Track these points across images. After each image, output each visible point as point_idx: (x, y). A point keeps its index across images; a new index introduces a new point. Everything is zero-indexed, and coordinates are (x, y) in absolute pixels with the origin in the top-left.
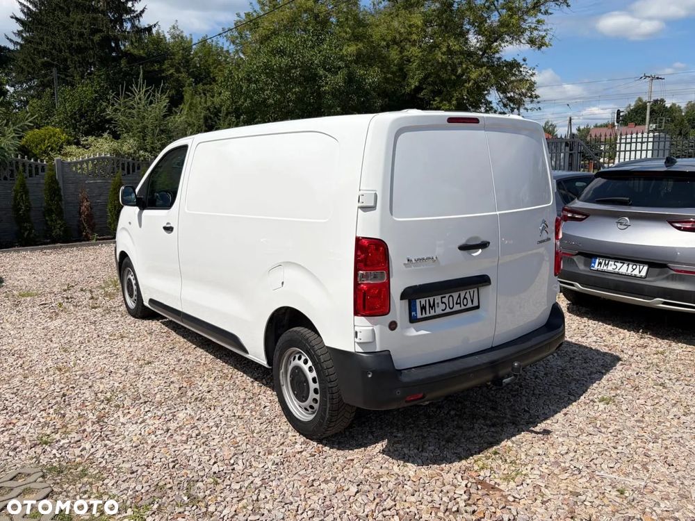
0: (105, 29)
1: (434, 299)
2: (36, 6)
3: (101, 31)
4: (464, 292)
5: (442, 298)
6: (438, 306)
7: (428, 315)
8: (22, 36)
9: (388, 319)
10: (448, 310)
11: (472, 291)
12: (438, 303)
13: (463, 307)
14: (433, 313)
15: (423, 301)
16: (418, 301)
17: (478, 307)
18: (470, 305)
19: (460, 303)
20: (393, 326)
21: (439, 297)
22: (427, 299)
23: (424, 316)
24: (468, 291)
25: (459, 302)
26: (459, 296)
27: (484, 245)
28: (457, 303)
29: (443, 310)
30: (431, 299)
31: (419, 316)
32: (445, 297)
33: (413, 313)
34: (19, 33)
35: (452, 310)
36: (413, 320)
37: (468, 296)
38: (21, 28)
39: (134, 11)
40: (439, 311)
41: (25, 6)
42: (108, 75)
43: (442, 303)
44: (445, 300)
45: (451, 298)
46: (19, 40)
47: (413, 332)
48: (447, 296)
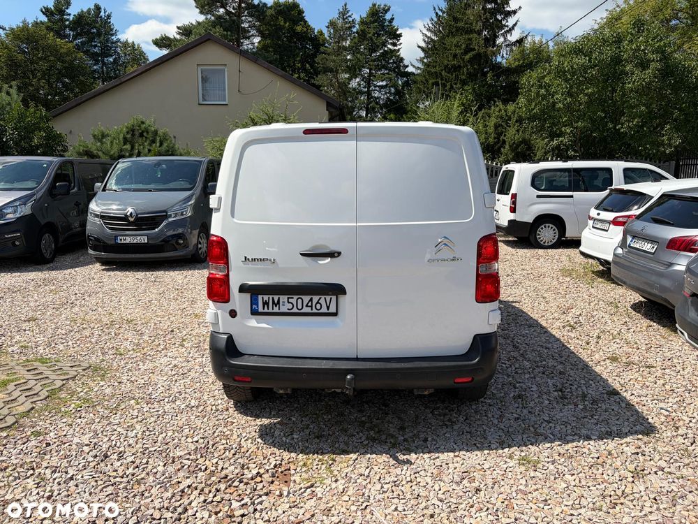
0: (476, 48)
1: (279, 298)
2: (436, 35)
3: (474, 49)
4: (318, 297)
5: (288, 298)
6: (283, 305)
7: (270, 310)
8: (423, 62)
9: (229, 306)
10: (295, 310)
11: (328, 298)
12: (284, 302)
13: (314, 311)
14: (276, 310)
15: (266, 298)
16: (260, 297)
17: (335, 314)
18: (324, 310)
19: (311, 306)
20: (233, 314)
21: (286, 297)
22: (271, 297)
23: (266, 310)
24: (323, 297)
25: (310, 304)
26: (311, 300)
27: (333, 255)
28: (307, 306)
29: (288, 309)
30: (276, 298)
31: (261, 309)
32: (293, 298)
33: (254, 307)
34: (421, 60)
35: (299, 311)
36: (254, 312)
37: (322, 301)
38: (422, 55)
39: (507, 26)
40: (284, 309)
41: (426, 36)
42: (474, 89)
43: (289, 302)
44: (293, 301)
45: (300, 301)
46: (420, 65)
47: (253, 322)
48: (296, 297)
